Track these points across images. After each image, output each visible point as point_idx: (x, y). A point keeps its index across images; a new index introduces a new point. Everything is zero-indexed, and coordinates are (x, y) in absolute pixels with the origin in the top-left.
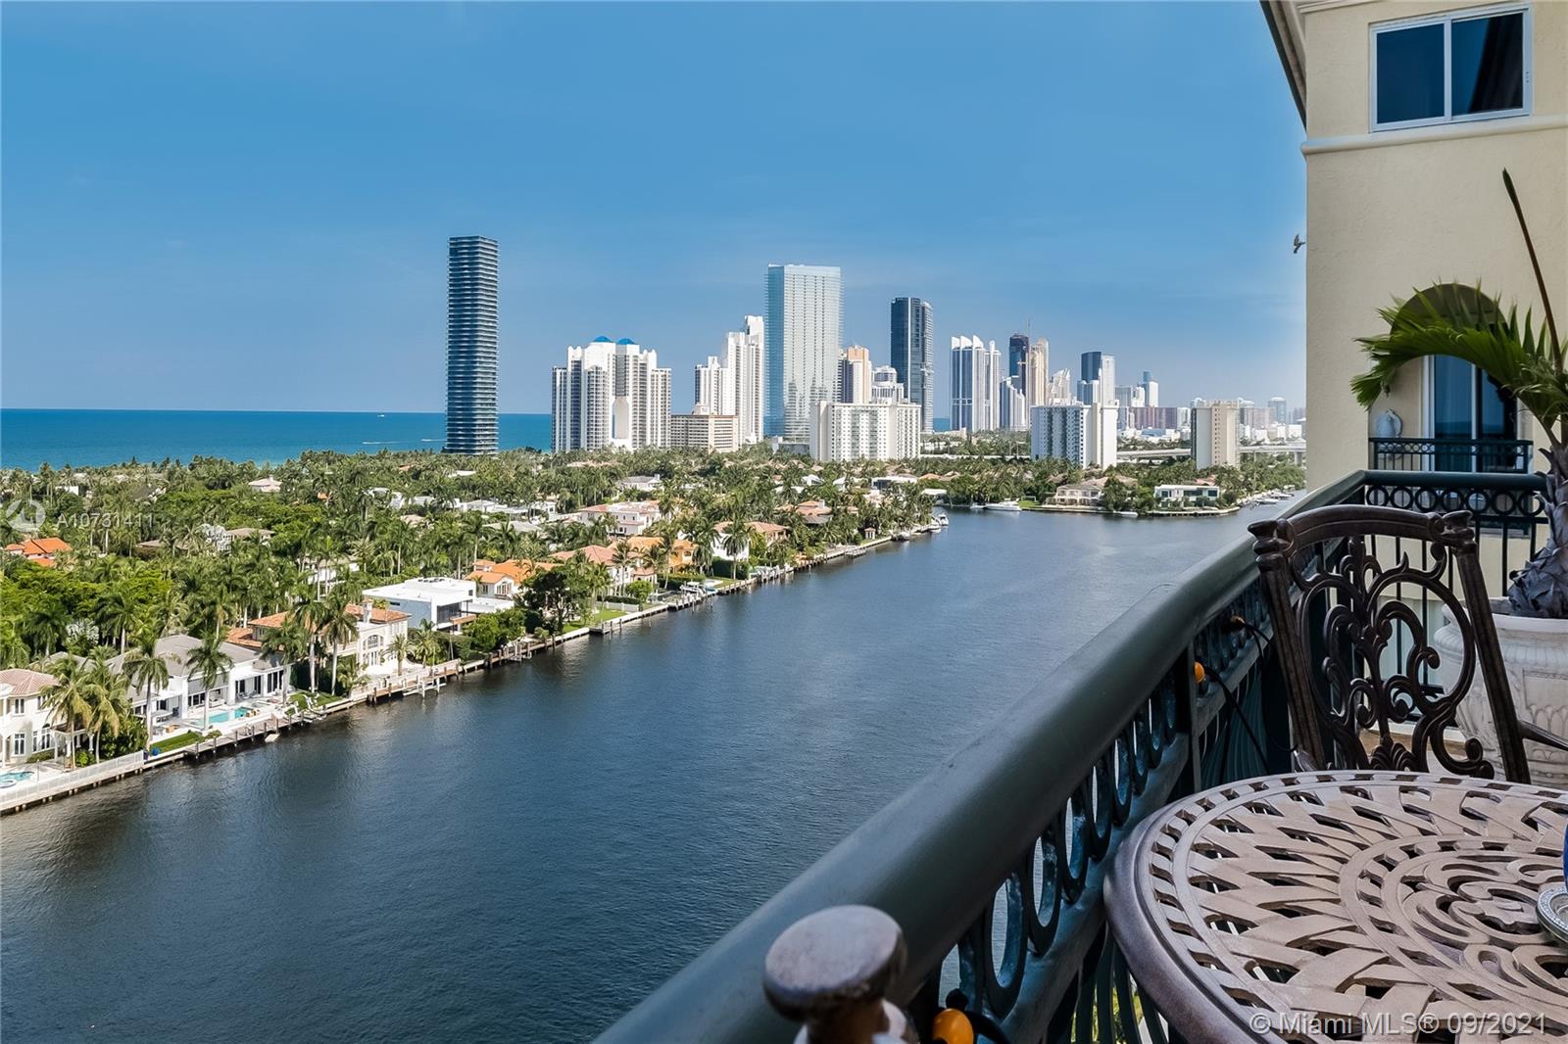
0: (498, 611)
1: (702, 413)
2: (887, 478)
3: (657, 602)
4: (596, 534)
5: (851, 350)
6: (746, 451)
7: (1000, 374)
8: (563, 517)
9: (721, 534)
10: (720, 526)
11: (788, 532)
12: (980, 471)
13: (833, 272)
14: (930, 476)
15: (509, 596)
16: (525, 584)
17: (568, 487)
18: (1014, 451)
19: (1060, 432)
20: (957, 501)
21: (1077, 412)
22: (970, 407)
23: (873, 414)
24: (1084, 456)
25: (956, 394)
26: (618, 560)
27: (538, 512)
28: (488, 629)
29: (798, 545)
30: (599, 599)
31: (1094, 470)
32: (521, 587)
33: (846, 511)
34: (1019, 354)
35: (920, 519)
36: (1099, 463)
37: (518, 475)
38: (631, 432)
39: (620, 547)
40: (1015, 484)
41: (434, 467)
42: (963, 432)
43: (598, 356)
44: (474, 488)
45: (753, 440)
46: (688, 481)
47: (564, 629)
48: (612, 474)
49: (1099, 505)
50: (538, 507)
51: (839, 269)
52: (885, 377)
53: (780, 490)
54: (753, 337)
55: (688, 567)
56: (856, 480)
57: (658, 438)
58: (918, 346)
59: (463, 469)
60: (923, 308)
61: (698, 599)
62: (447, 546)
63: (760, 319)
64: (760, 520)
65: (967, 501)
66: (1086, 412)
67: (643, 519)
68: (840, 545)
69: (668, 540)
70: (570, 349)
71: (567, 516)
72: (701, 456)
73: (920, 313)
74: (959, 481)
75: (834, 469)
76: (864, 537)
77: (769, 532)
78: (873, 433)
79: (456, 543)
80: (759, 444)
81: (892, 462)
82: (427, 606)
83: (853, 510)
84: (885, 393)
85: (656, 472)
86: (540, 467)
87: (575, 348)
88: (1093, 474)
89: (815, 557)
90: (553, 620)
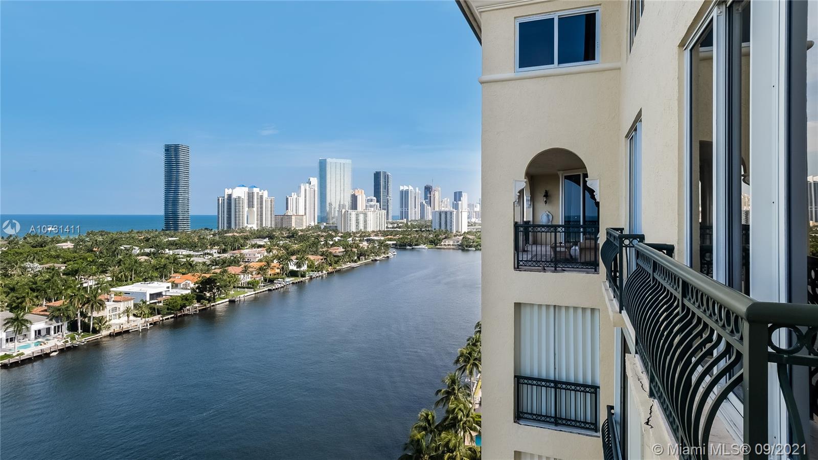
0: (182, 294)
1: (289, 214)
2: (371, 238)
3: (263, 287)
4: (235, 262)
5: (356, 190)
6: (308, 229)
7: (421, 199)
8: (221, 255)
9: (294, 260)
10: (294, 258)
11: (325, 259)
12: (410, 235)
13: (349, 161)
14: (389, 237)
15: (189, 288)
16: (196, 283)
17: (223, 243)
18: (426, 227)
19: (445, 220)
20: (400, 245)
21: (451, 213)
22: (408, 212)
23: (365, 215)
24: (454, 228)
25: (402, 207)
26: (245, 271)
27: (208, 254)
28: (176, 302)
29: (329, 264)
30: (234, 287)
31: (458, 233)
32: (194, 284)
33: (351, 250)
34: (428, 192)
35: (384, 253)
36: (460, 231)
37: (199, 238)
38: (256, 222)
39: (245, 267)
40: (425, 239)
41: (157, 236)
42: (405, 221)
43: (240, 192)
44: (176, 244)
45: (313, 224)
46: (282, 240)
47: (216, 300)
48: (245, 238)
49: (460, 246)
50: (209, 252)
51: (351, 160)
52: (371, 200)
53: (322, 243)
54: (313, 186)
55: (278, 273)
56: (357, 239)
57: (268, 223)
58: (385, 189)
59: (172, 237)
60: (388, 175)
61: (282, 285)
62: (157, 269)
63: (316, 179)
64: (312, 255)
65: (405, 246)
66: (455, 213)
67: (259, 255)
68: (349, 263)
69: (268, 264)
70: (226, 190)
71: (223, 255)
72: (288, 230)
73: (387, 177)
74: (401, 238)
75: (349, 235)
76: (359, 260)
77: (317, 259)
78: (365, 222)
79: (162, 268)
80: (315, 226)
81: (373, 232)
82: (144, 294)
83: (355, 250)
84: (371, 206)
85: (267, 237)
86: (212, 236)
87: (228, 189)
88: (457, 235)
89: (337, 268)
90: (210, 297)
